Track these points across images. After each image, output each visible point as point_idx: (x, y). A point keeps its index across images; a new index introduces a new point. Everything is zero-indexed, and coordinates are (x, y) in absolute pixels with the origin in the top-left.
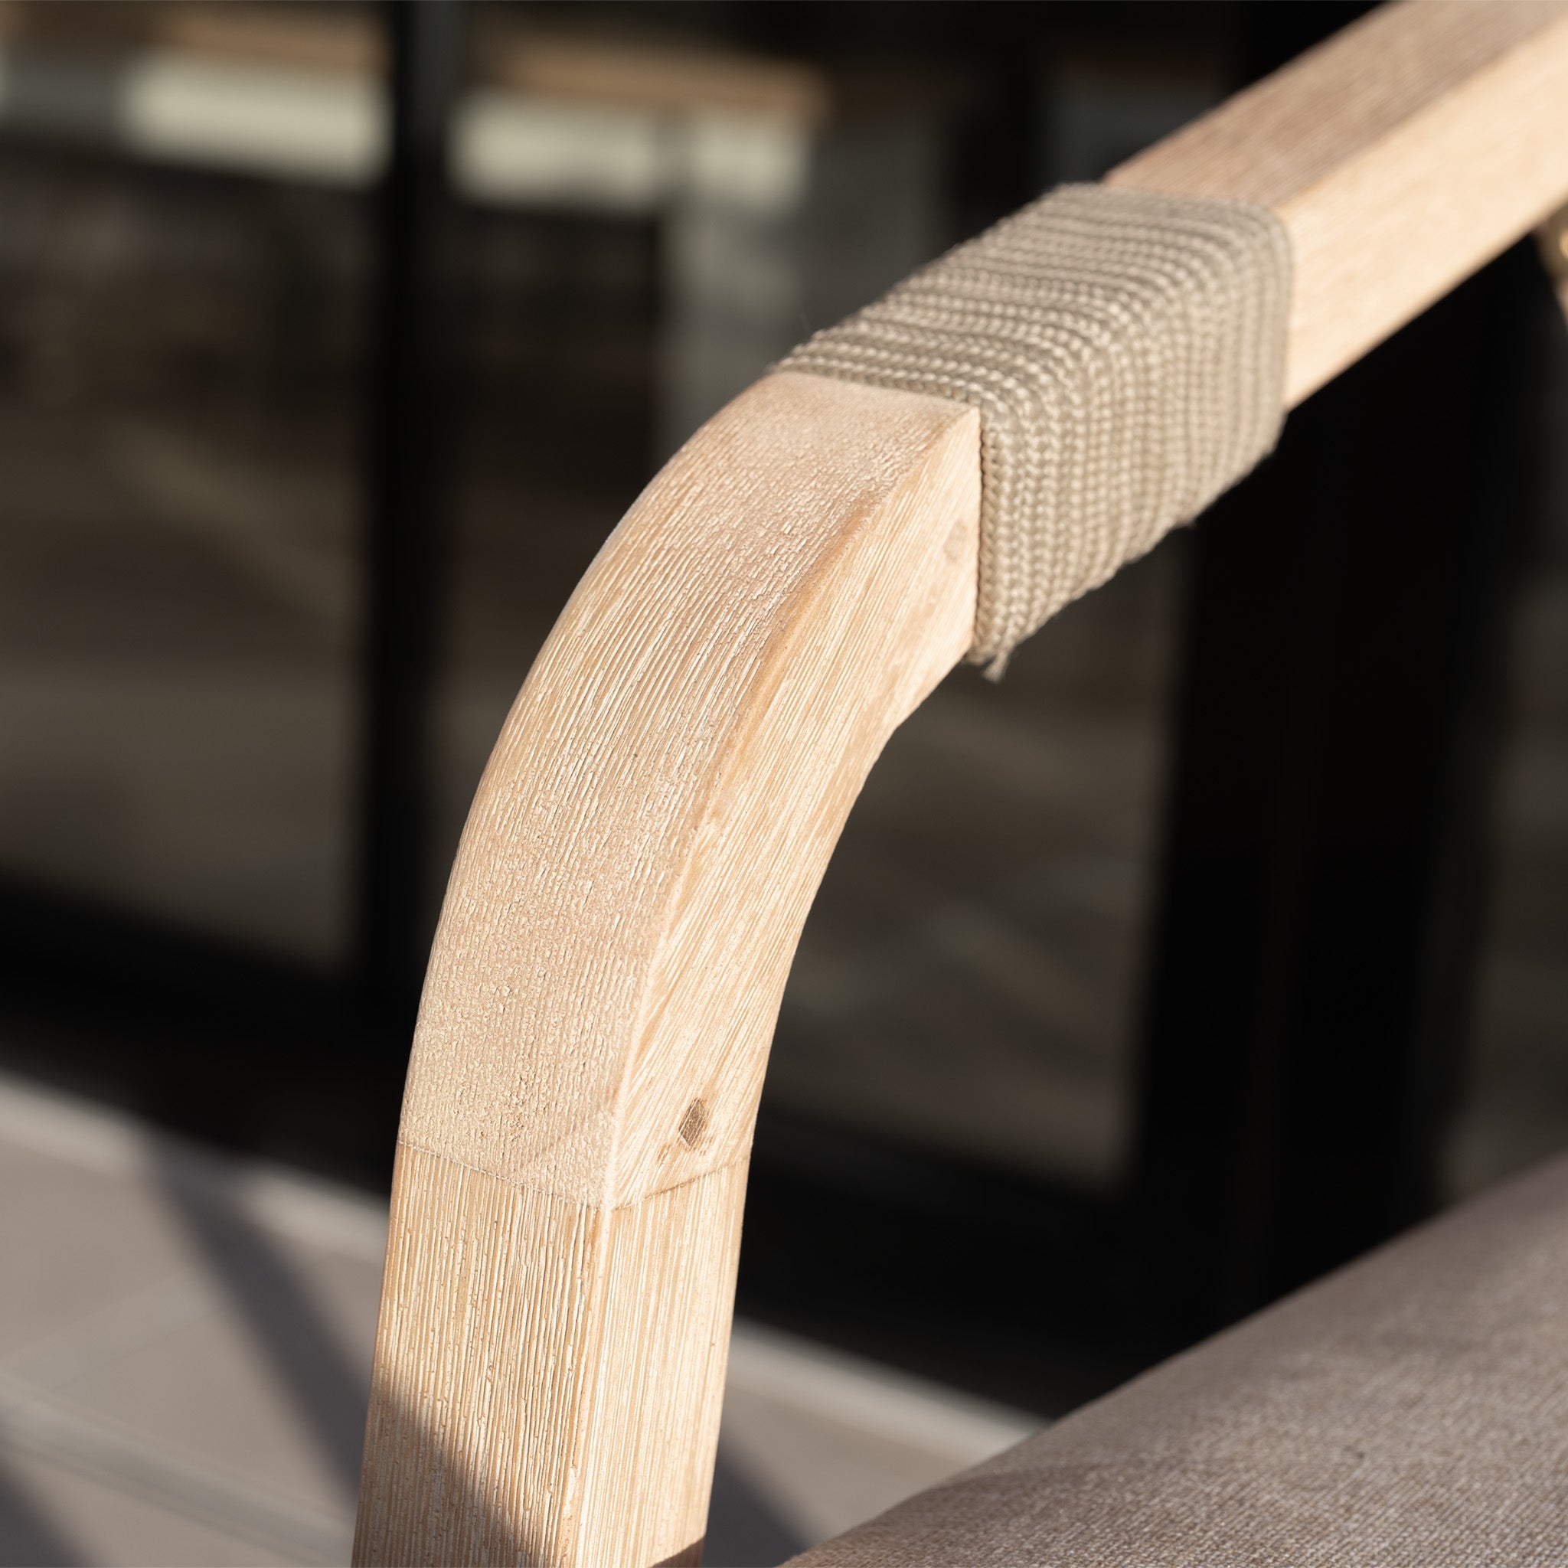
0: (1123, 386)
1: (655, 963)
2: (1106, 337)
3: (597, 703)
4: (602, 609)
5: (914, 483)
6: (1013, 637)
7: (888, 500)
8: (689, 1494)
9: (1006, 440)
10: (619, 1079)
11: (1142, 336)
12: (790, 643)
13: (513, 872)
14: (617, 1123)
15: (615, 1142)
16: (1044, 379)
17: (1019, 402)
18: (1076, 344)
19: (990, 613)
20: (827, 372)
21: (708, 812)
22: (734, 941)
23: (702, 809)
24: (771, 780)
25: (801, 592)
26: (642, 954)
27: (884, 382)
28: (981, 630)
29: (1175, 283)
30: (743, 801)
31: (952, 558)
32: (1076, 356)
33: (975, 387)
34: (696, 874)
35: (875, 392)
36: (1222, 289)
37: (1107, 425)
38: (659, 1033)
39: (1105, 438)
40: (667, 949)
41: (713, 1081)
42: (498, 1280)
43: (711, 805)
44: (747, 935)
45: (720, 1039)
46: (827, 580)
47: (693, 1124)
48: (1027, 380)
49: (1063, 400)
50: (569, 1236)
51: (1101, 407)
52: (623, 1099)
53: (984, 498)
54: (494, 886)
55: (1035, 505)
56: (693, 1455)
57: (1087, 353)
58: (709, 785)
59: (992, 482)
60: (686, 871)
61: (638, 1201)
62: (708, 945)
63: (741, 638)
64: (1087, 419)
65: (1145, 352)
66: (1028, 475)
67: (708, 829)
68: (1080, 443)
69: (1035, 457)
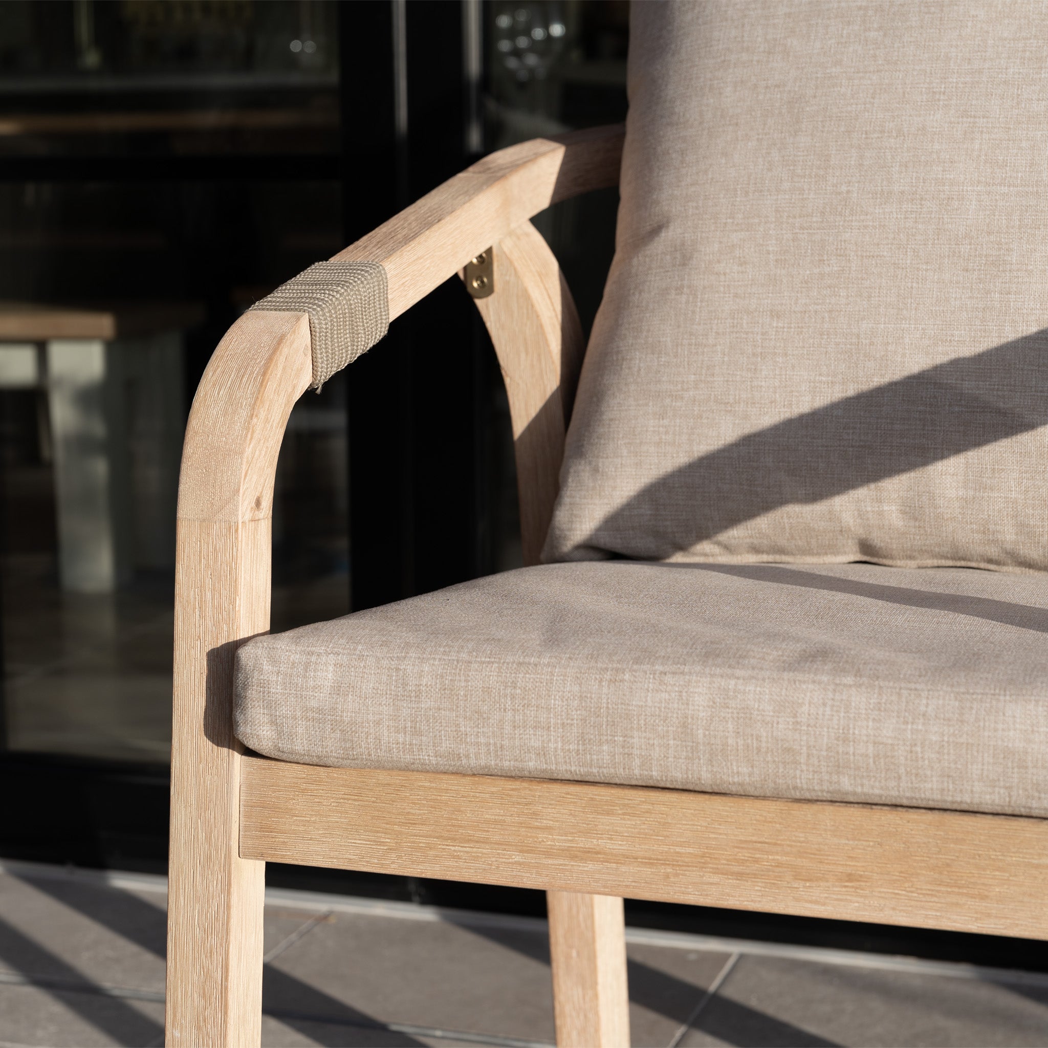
0: (345, 309)
1: (246, 455)
2: (338, 295)
3: (218, 394)
4: (215, 371)
5: (294, 332)
6: (324, 380)
7: (289, 336)
8: (265, 615)
9: (316, 321)
10: (239, 486)
11: (348, 295)
12: (269, 372)
13: (202, 440)
14: (240, 498)
15: (240, 503)
16: (324, 306)
17: (318, 311)
18: (331, 297)
19: (317, 371)
20: (263, 309)
21: (254, 415)
22: (263, 453)
23: (253, 415)
24: (268, 409)
25: (270, 359)
26: (242, 453)
27: (280, 310)
28: (315, 377)
29: (355, 282)
30: (263, 414)
31: (306, 355)
32: (331, 300)
33: (305, 308)
34: (253, 432)
35: (278, 312)
36: (368, 283)
37: (342, 320)
38: (248, 475)
39: (341, 323)
40: (248, 451)
41: (262, 492)
42: (211, 549)
43: (255, 413)
44: (266, 452)
45: (262, 481)
46: (276, 356)
47: (258, 503)
48: (319, 306)
49: (330, 311)
50: (230, 532)
51: (340, 314)
52: (241, 491)
53: (312, 338)
54: (197, 444)
55: (325, 341)
56: (265, 603)
57: (334, 299)
58: (254, 408)
59: (314, 333)
60: (251, 431)
61: (247, 521)
62: (257, 452)
63: (256, 372)
64: (336, 317)
65: (350, 300)
66: (323, 332)
67: (255, 420)
68: (335, 324)
69: (324, 326)
